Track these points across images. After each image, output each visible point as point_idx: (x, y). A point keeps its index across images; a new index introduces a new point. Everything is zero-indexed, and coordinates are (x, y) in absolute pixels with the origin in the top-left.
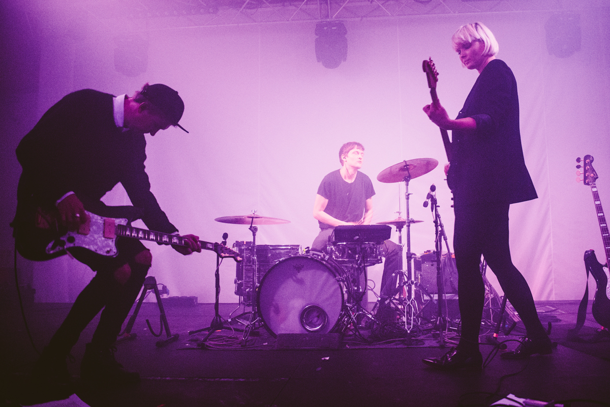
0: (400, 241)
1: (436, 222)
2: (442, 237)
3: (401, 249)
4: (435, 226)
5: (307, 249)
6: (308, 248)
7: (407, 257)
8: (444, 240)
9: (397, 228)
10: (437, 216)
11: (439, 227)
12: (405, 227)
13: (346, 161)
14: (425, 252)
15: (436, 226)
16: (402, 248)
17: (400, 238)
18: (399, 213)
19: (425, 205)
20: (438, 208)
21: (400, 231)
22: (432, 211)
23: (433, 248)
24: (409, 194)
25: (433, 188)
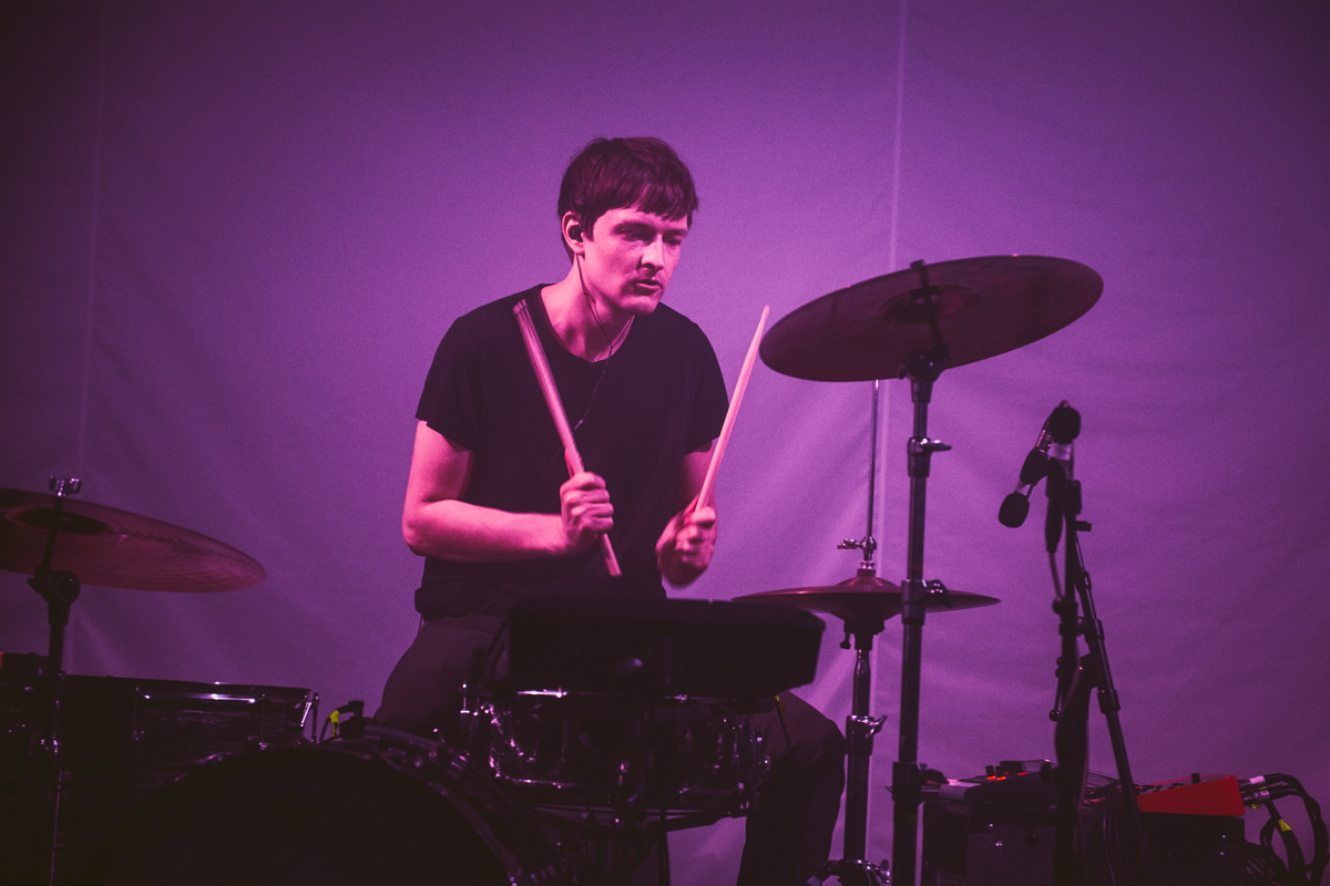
0: (861, 706)
1: (1063, 607)
2: (1095, 691)
3: (860, 740)
4: (1063, 630)
5: (348, 716)
6: (356, 706)
7: (897, 790)
8: (1103, 711)
9: (848, 630)
10: (1076, 576)
11: (1081, 640)
12: (895, 624)
13: (583, 255)
14: (989, 770)
15: (1068, 631)
16: (870, 741)
17: (861, 682)
18: (870, 549)
19: (1013, 512)
20: (1080, 534)
21: (864, 646)
22: (1051, 547)
23: (1040, 749)
24: (931, 448)
25: (1064, 424)
